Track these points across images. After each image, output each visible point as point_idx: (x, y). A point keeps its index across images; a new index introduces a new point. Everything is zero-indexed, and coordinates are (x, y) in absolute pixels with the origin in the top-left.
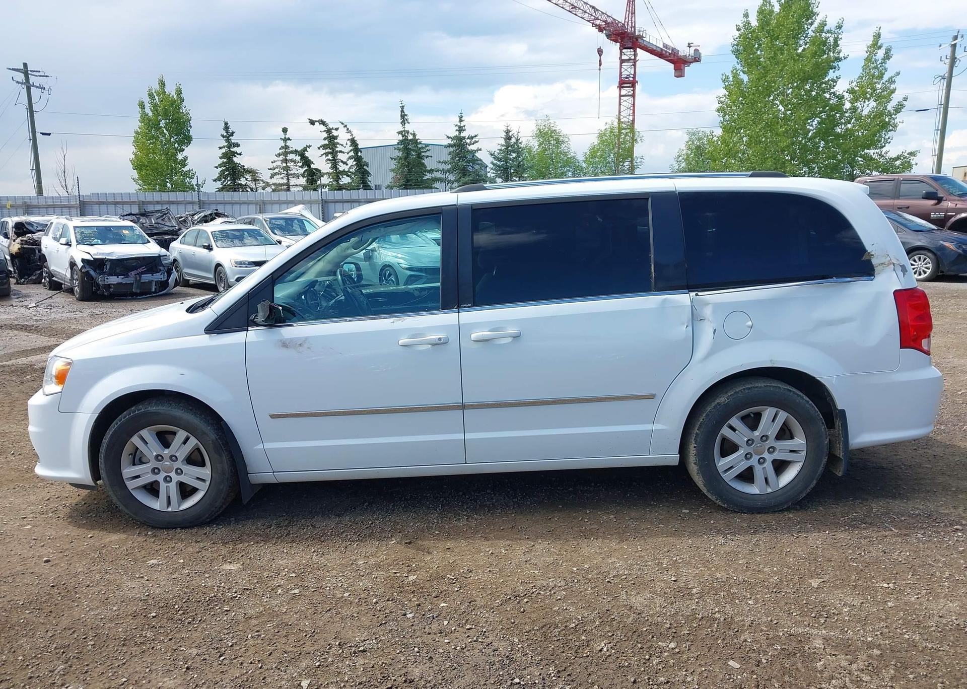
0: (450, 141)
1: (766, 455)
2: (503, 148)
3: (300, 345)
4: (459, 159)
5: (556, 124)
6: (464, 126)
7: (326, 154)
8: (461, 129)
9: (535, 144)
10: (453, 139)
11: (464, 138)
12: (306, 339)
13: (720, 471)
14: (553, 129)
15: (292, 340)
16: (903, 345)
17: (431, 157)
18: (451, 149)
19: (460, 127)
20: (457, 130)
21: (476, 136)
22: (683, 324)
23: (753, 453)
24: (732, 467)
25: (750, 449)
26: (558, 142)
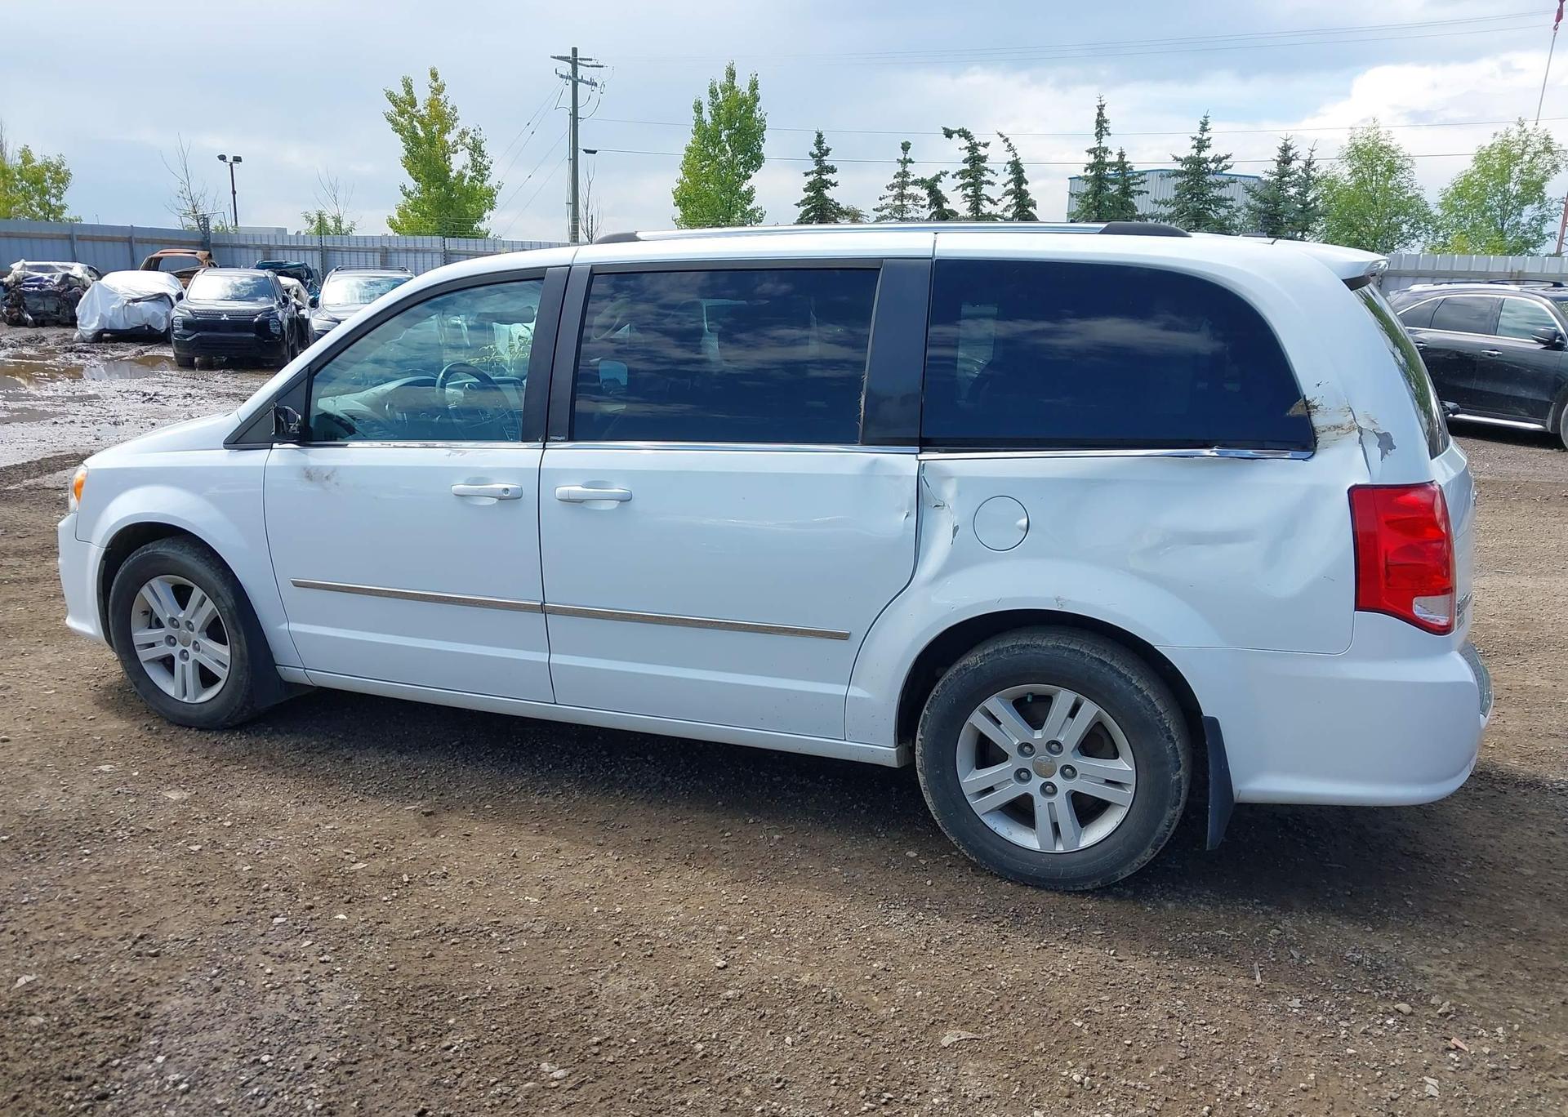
0: (1178, 166)
1: (1057, 779)
2: (1272, 179)
3: (327, 478)
4: (1193, 197)
5: (1392, 135)
6: (1209, 139)
7: (964, 187)
8: (1201, 145)
9: (1344, 173)
10: (1184, 162)
11: (1205, 160)
12: (335, 469)
13: (967, 791)
14: (1385, 143)
15: (318, 468)
16: (1359, 606)
17: (1147, 193)
18: (1180, 180)
19: (1200, 141)
20: (1194, 147)
21: (1227, 157)
22: (902, 510)
23: (1031, 771)
24: (991, 789)
25: (1026, 763)
26: (1392, 169)
